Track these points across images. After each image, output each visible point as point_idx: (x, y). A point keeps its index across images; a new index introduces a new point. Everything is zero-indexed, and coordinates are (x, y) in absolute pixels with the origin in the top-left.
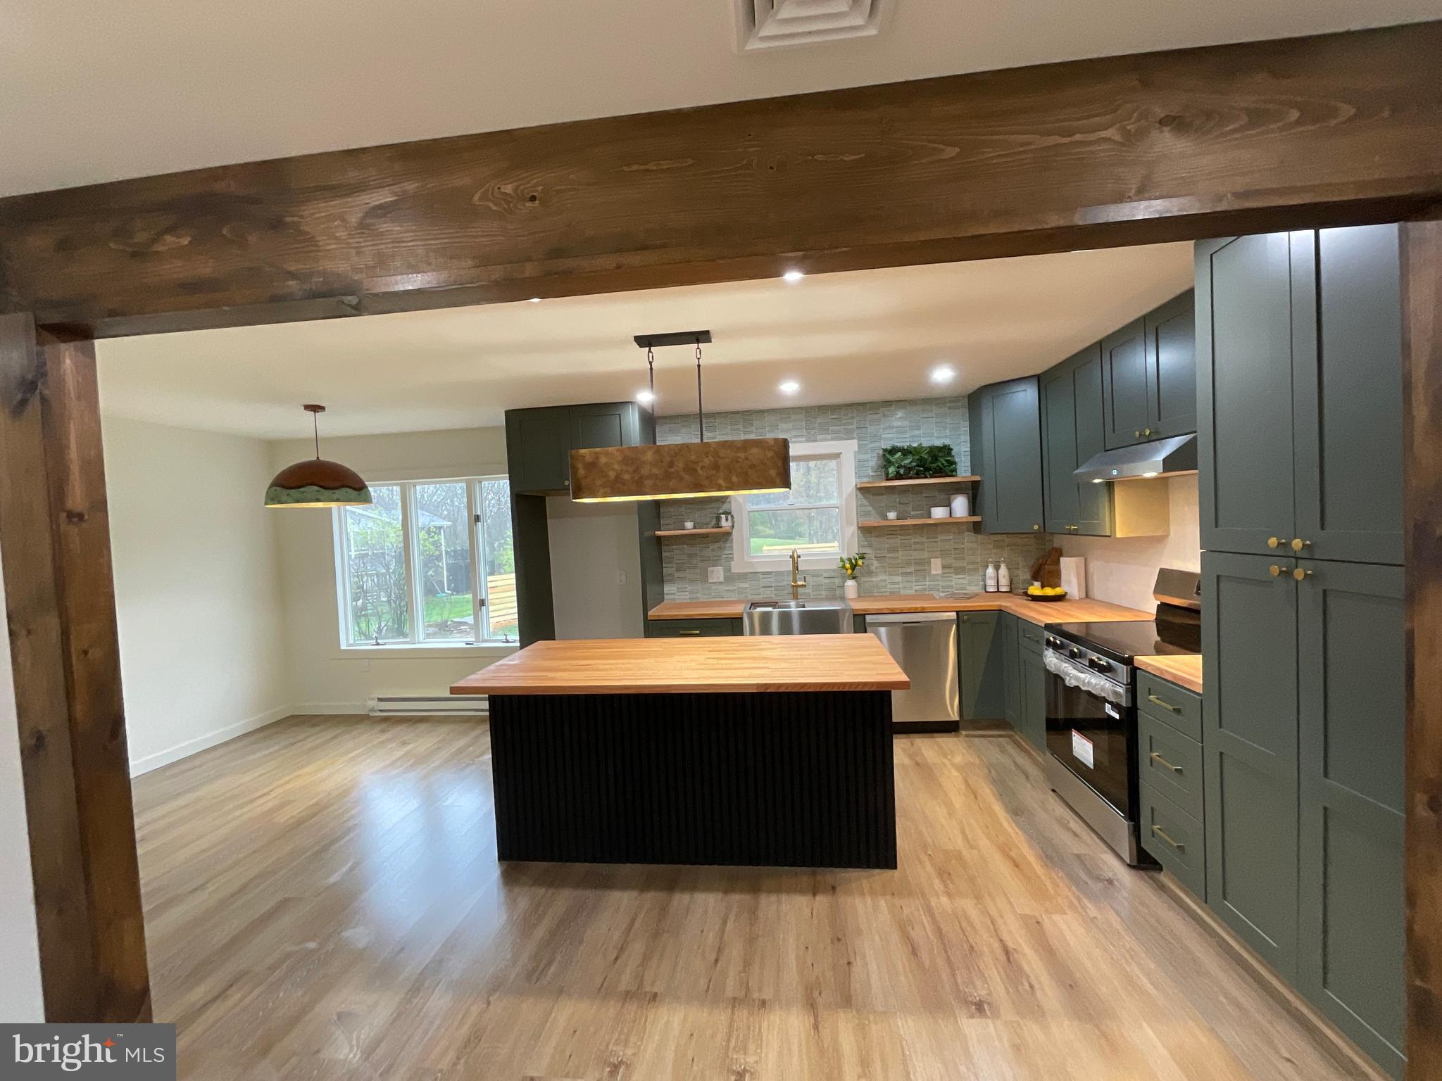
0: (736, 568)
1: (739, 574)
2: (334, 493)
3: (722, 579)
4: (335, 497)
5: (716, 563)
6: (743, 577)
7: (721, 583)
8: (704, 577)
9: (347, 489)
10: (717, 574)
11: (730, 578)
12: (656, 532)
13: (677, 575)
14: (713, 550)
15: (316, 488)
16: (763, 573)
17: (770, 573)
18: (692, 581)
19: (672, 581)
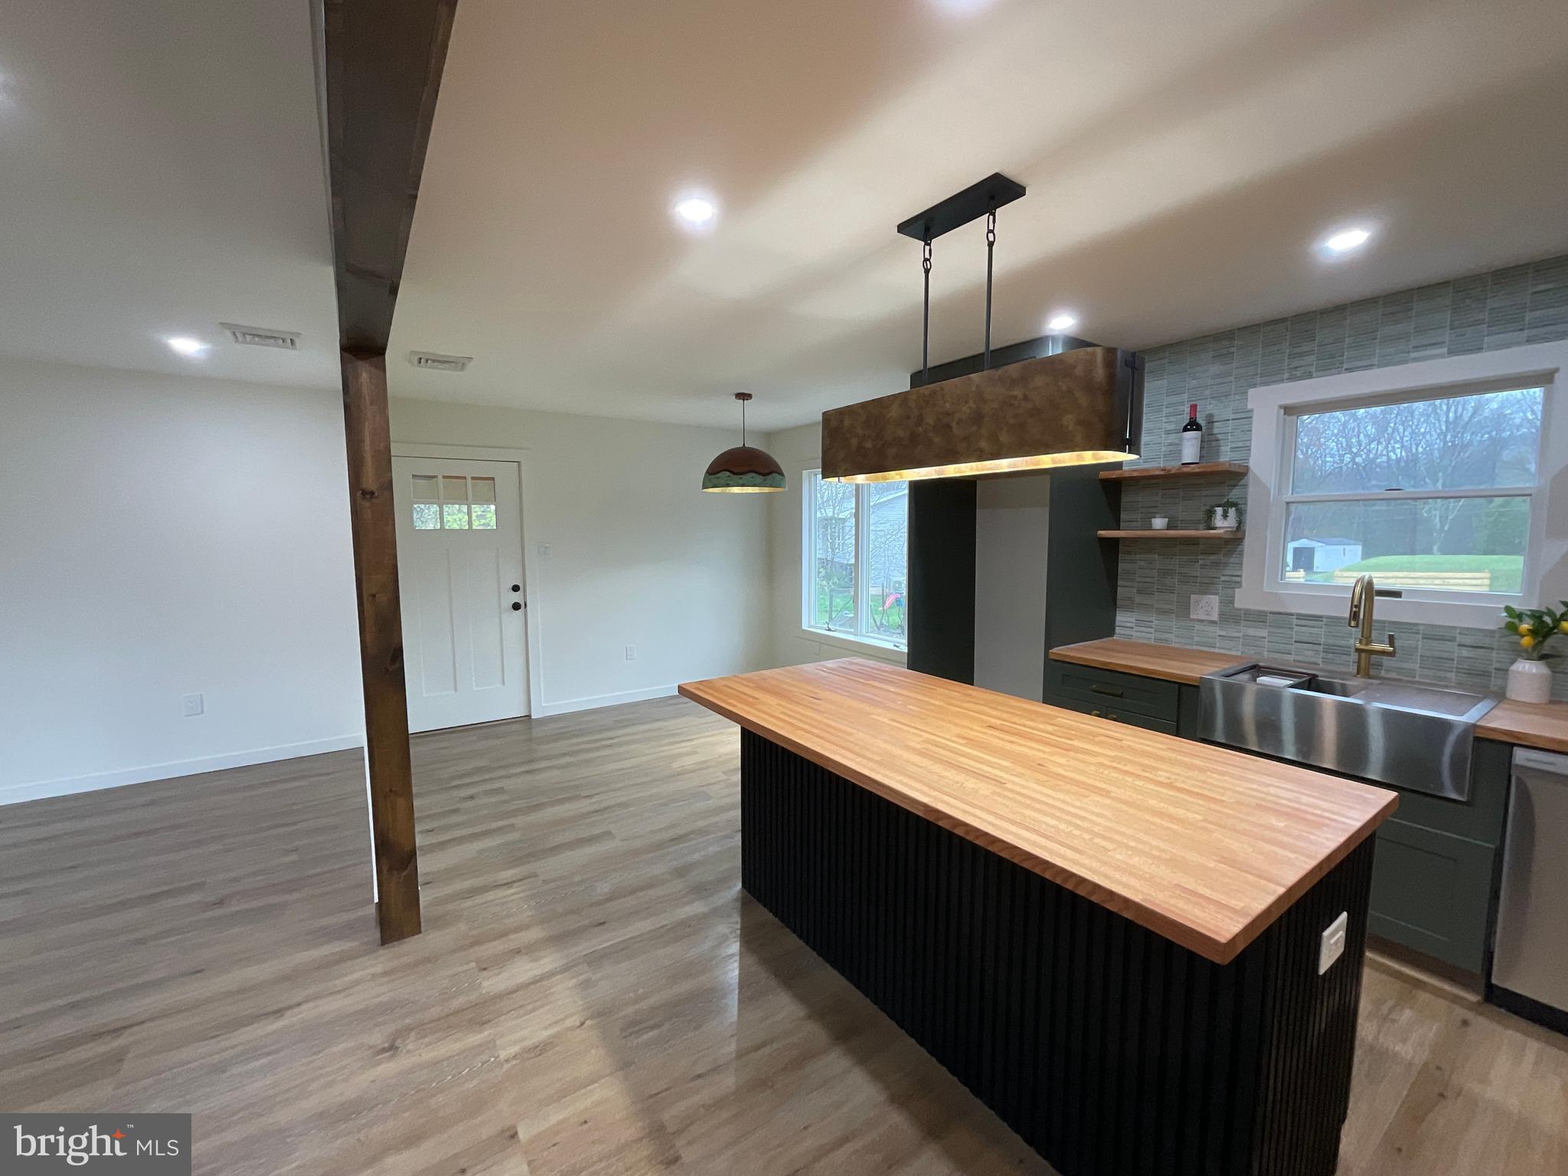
0: (1243, 599)
1: (1247, 612)
2: (741, 478)
3: (1215, 617)
4: (741, 482)
5: (1206, 588)
6: (1258, 618)
7: (1214, 622)
8: (1183, 610)
9: (754, 474)
10: (1208, 606)
11: (1231, 616)
12: (1099, 532)
13: (1138, 599)
14: (1203, 567)
15: (728, 473)
16: (1300, 616)
17: (1318, 618)
18: (1162, 612)
19: (1130, 607)
